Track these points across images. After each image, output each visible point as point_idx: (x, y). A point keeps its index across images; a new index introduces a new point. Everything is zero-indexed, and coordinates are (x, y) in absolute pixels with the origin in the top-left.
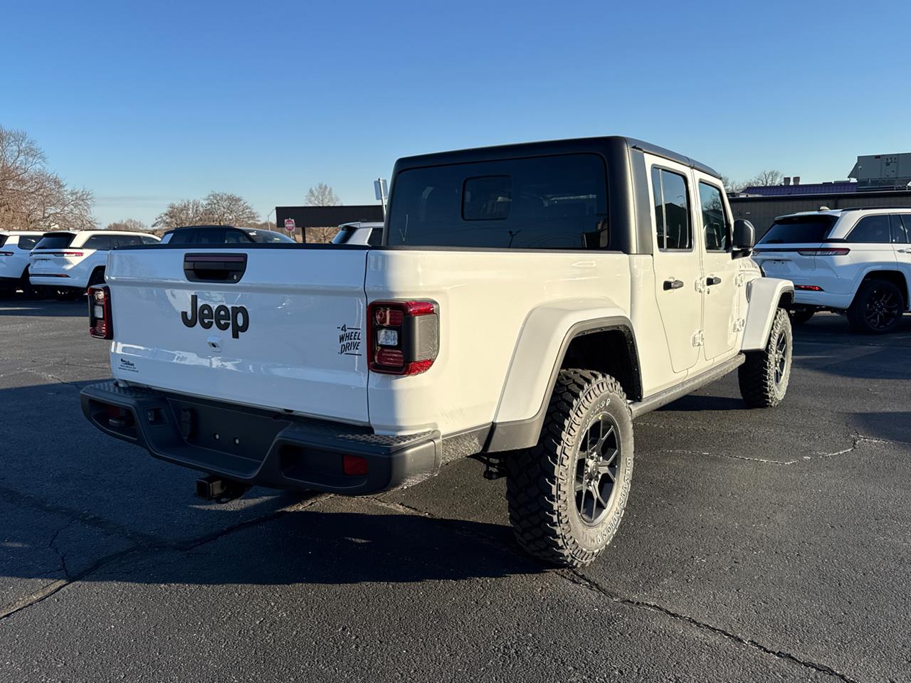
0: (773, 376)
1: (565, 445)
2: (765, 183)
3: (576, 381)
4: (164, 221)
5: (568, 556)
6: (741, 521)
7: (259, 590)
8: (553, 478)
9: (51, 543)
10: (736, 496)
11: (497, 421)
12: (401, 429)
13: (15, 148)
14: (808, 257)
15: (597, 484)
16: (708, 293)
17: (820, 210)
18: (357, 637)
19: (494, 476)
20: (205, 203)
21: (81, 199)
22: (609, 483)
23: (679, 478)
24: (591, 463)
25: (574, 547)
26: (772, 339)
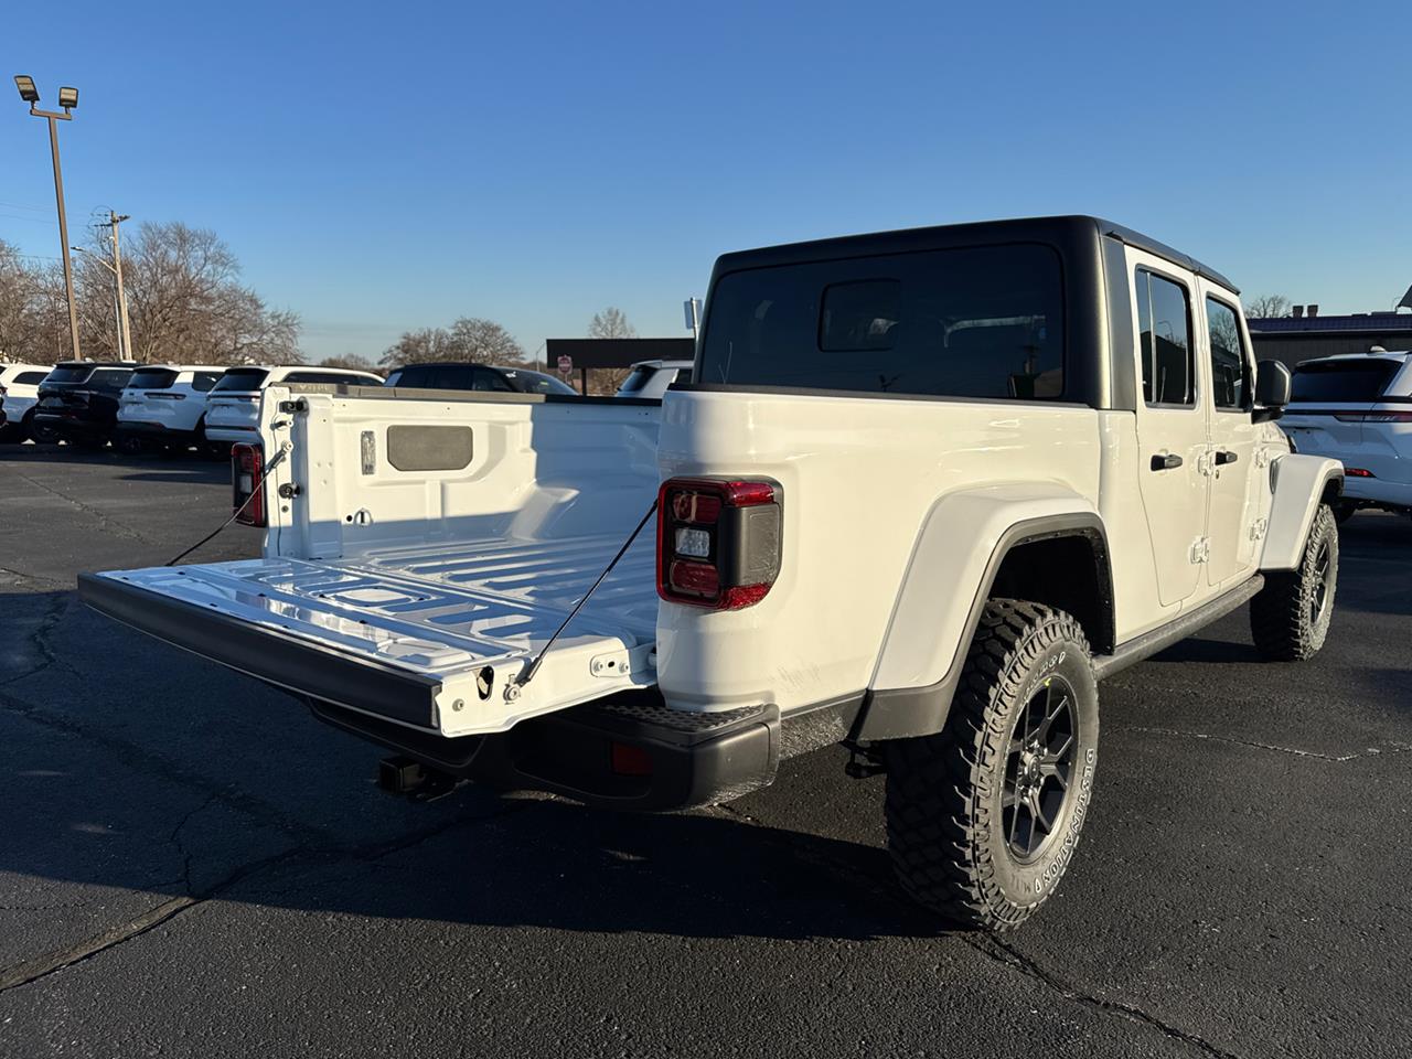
0: (1308, 611)
1: (989, 730)
2: (1262, 314)
3: (1009, 620)
4: (395, 357)
5: (986, 915)
6: (1273, 859)
7: (477, 935)
8: (966, 787)
9: (174, 835)
10: (1261, 814)
11: (875, 688)
12: (710, 700)
13: (200, 253)
14: (1349, 424)
15: (1035, 792)
16: (1217, 477)
17: (1370, 352)
18: (630, 1036)
19: (864, 773)
20: (451, 332)
21: (285, 325)
22: (1057, 790)
23: (1161, 777)
24: (1029, 758)
25: (998, 900)
26: (1309, 553)
